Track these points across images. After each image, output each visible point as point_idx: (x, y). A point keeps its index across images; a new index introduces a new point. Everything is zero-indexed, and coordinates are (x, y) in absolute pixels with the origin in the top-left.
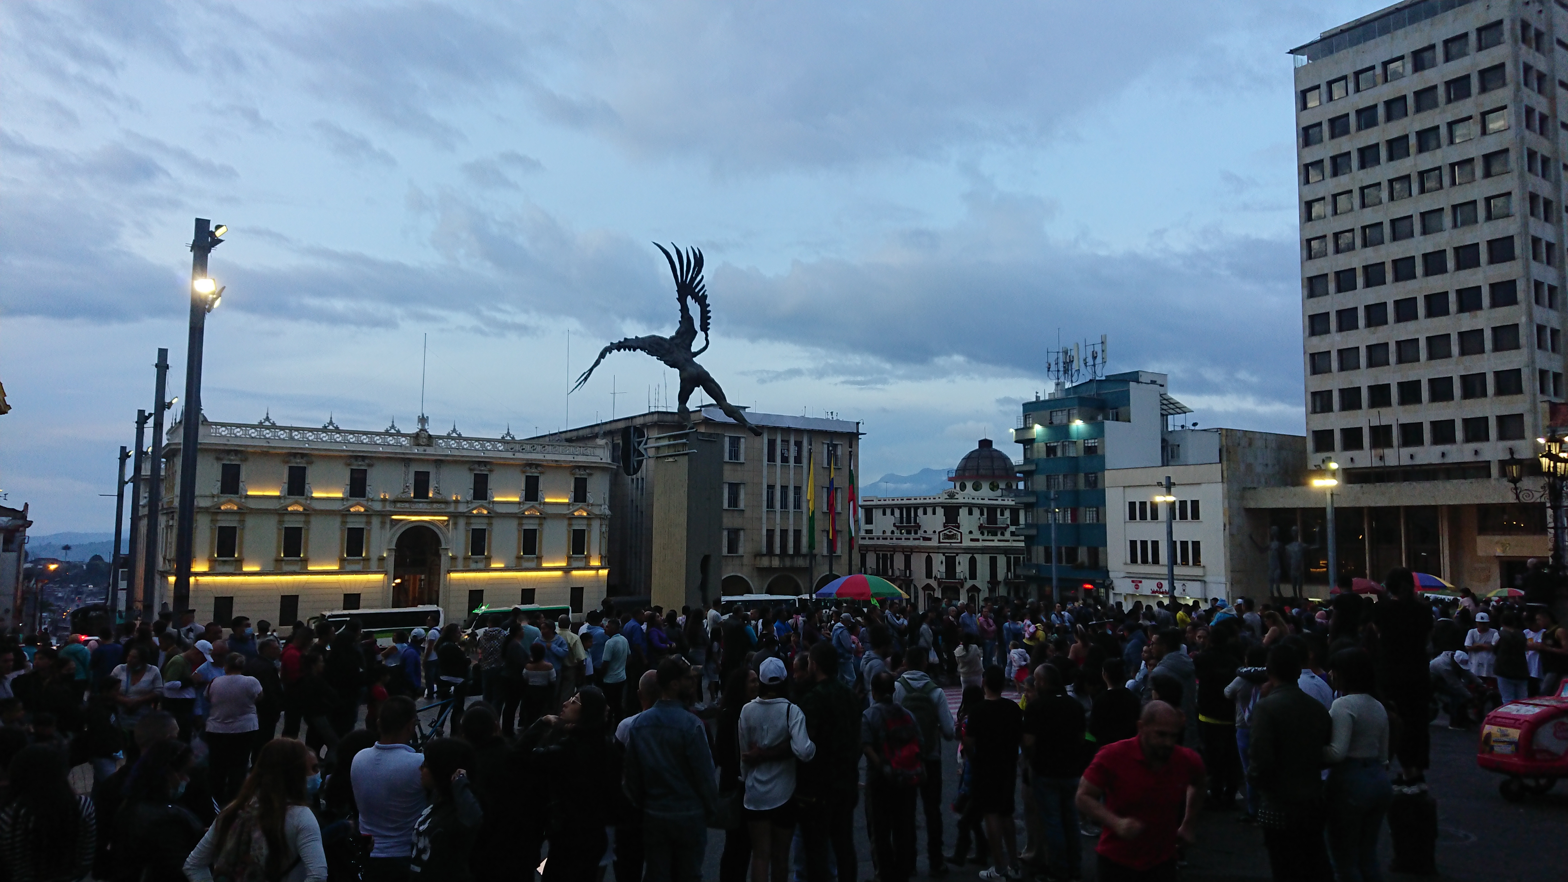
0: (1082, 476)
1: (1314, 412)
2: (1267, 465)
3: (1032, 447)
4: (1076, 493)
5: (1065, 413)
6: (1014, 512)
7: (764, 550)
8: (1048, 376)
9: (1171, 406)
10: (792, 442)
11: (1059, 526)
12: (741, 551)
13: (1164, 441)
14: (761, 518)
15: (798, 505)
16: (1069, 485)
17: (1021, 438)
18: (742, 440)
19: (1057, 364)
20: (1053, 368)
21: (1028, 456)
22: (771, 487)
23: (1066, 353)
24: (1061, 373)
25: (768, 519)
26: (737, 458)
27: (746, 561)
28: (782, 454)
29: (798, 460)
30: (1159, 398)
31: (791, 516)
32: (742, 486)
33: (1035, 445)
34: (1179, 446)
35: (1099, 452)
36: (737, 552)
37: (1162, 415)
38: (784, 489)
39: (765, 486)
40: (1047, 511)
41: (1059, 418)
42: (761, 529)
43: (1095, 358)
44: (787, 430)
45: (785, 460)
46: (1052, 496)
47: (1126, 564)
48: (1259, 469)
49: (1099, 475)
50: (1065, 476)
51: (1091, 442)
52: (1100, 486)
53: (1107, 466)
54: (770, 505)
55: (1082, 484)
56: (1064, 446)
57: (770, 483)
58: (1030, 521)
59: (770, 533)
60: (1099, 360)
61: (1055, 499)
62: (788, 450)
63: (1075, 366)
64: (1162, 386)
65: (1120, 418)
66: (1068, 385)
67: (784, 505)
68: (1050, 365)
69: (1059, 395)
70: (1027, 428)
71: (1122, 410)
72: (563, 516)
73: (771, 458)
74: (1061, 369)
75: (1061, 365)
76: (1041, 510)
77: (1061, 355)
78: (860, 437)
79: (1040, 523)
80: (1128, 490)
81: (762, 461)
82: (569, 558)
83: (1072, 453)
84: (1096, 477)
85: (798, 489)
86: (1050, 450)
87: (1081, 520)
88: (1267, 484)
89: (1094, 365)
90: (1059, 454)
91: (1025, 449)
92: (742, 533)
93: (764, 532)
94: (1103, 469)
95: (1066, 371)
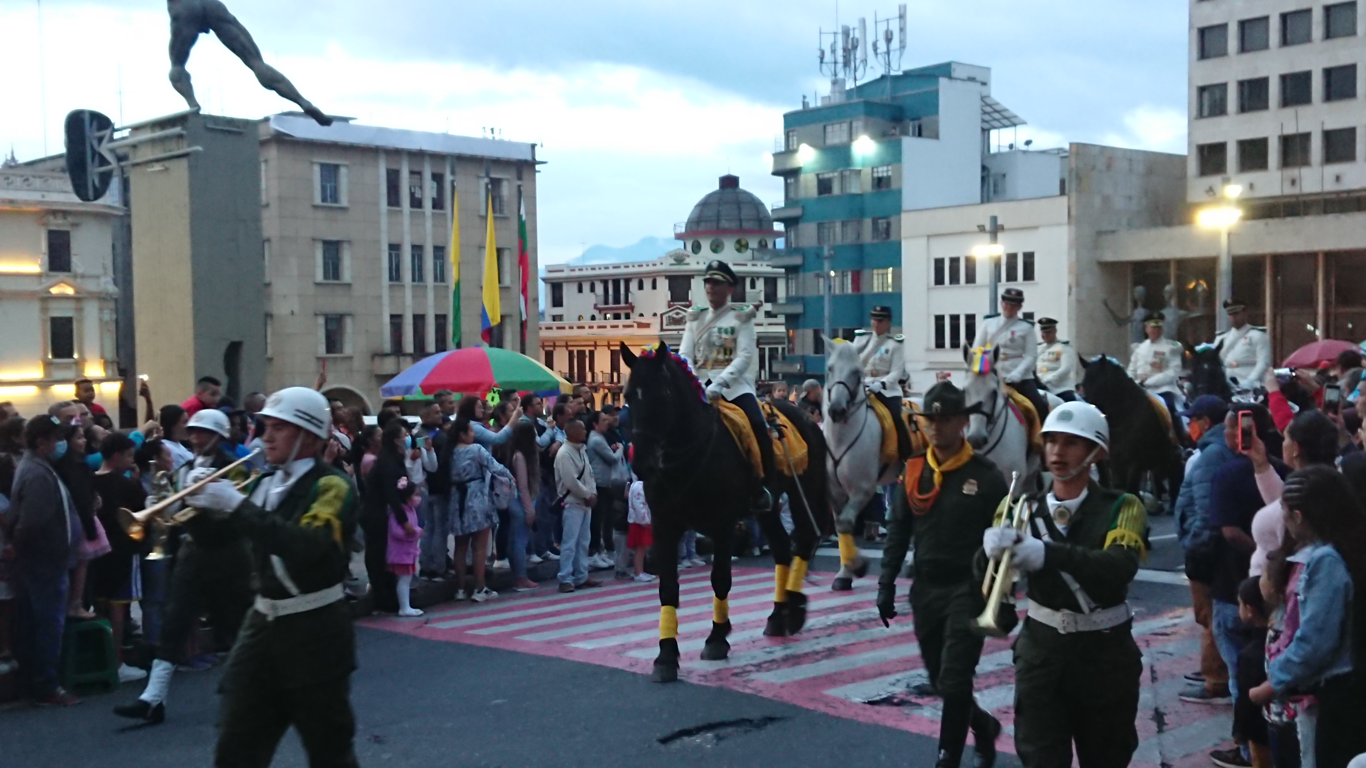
0: (868, 222)
1: (1201, 115)
2: (1130, 198)
3: (797, 181)
4: (860, 248)
5: (845, 126)
6: (771, 282)
7: (387, 346)
8: (821, 70)
9: (996, 116)
10: (427, 175)
11: (835, 298)
12: (348, 349)
13: (984, 168)
14: (380, 297)
15: (440, 276)
16: (851, 238)
17: (781, 167)
18: (343, 171)
19: (833, 51)
20: (828, 57)
21: (792, 195)
22: (395, 248)
23: (846, 33)
24: (840, 66)
25: (392, 298)
26: (335, 198)
27: (357, 364)
28: (412, 195)
29: (438, 204)
30: (978, 103)
31: (431, 295)
32: (345, 246)
33: (802, 177)
34: (1004, 176)
35: (894, 186)
36: (341, 351)
37: (983, 130)
38: (417, 249)
39: (385, 247)
40: (818, 276)
41: (836, 135)
42: (381, 314)
43: (889, 40)
44: (418, 155)
45: (416, 203)
46: (826, 252)
47: (928, 350)
48: (1119, 203)
49: (893, 220)
50: (844, 224)
51: (882, 172)
52: (893, 237)
53: (906, 204)
54: (395, 274)
55: (867, 236)
56: (842, 177)
57: (395, 241)
58: (793, 293)
59: (396, 320)
60: (895, 44)
61: (831, 257)
62: (421, 188)
63: (859, 53)
64: (984, 84)
65: (924, 133)
66: (850, 85)
67: (418, 275)
68: (823, 53)
69: (838, 99)
70: (789, 151)
71: (925, 121)
72: (31, 295)
73: (394, 198)
74: (840, 59)
75: (840, 52)
76: (810, 275)
77: (840, 38)
78: (538, 167)
79: (807, 295)
80: (934, 242)
81: (376, 204)
82: (47, 365)
83: (854, 189)
84: (889, 224)
85: (440, 251)
86: (824, 186)
87: (865, 289)
88: (1130, 225)
89: (888, 53)
90: (836, 190)
91: (787, 185)
92: (348, 321)
93: (387, 320)
94: (898, 210)
95: (846, 64)
